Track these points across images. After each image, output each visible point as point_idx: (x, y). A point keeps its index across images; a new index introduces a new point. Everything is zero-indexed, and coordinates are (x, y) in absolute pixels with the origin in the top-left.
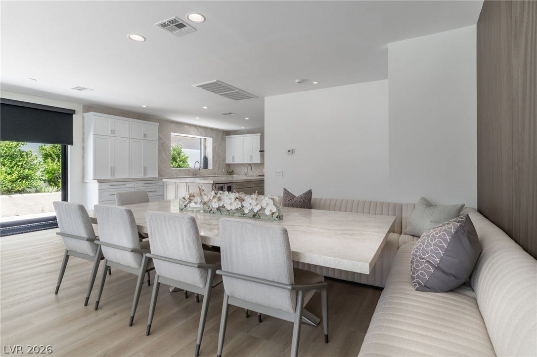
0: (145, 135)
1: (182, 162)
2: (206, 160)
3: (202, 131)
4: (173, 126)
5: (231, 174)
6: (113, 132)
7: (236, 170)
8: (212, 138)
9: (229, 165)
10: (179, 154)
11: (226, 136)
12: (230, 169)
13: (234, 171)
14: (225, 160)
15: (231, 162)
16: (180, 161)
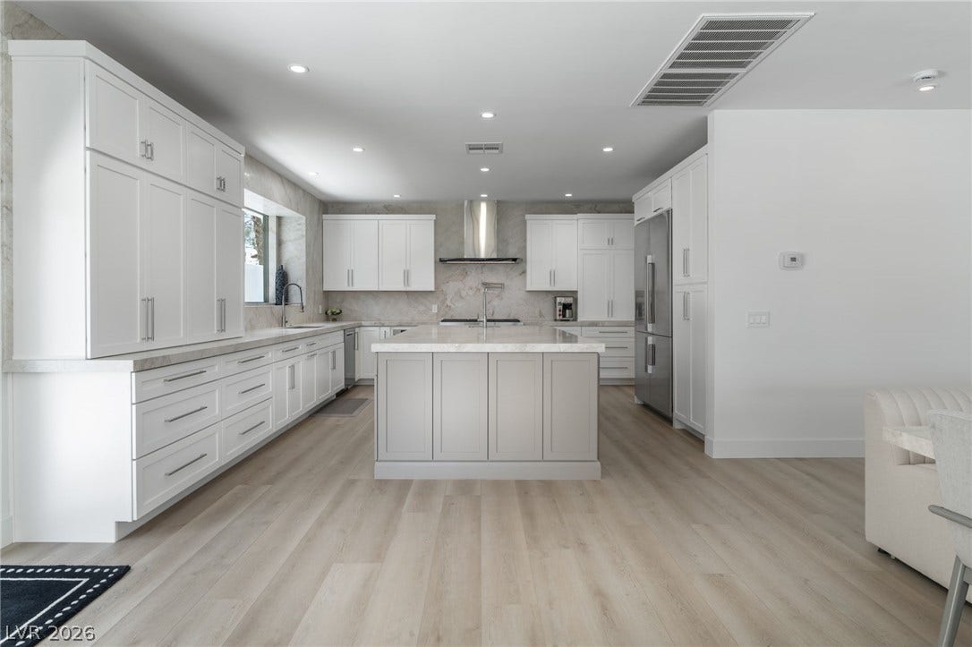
0: (223, 184)
2: (284, 278)
3: (290, 192)
5: (333, 320)
8: (304, 218)
9: (332, 295)
11: (325, 217)
12: (334, 306)
13: (344, 312)
14: (321, 281)
15: (345, 288)
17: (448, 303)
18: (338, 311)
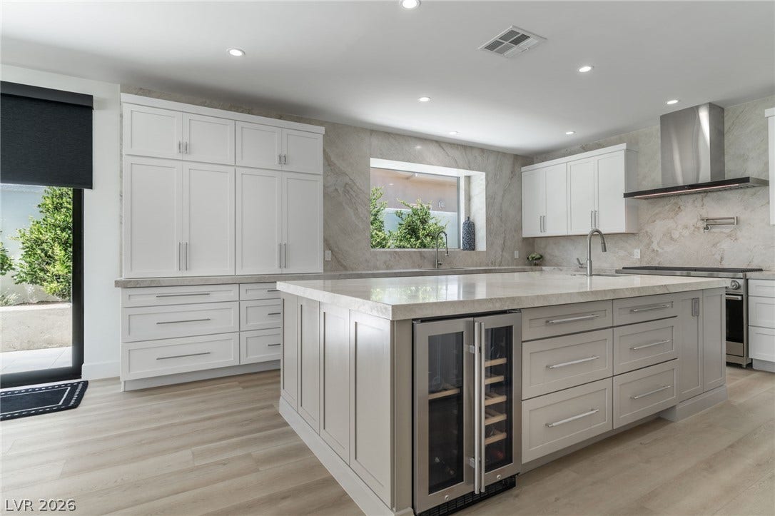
0: (283, 159)
1: (428, 239)
2: (470, 228)
3: (456, 154)
4: (375, 141)
5: (536, 265)
6: (184, 148)
7: (551, 252)
8: (484, 173)
9: (531, 242)
10: (424, 221)
11: (523, 169)
12: (533, 252)
13: (547, 257)
14: (519, 228)
15: (537, 233)
16: (426, 236)
17: (655, 246)
18: (538, 256)
